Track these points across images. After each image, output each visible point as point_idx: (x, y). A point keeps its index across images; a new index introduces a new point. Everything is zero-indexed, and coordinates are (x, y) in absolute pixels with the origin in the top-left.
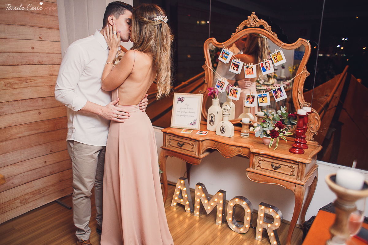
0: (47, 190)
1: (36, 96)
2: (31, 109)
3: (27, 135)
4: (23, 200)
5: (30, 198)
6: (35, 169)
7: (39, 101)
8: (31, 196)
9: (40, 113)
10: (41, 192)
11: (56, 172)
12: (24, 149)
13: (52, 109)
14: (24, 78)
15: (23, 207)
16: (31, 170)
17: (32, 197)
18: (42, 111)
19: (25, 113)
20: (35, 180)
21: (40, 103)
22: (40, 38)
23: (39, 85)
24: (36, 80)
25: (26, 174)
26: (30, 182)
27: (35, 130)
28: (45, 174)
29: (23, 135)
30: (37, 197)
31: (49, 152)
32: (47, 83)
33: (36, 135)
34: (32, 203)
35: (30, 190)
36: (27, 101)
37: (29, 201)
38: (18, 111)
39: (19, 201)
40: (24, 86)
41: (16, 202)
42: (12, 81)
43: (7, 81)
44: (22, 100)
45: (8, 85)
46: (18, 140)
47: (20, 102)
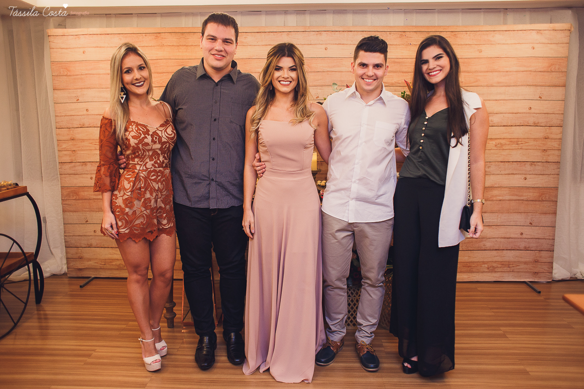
0: (517, 266)
1: (525, 159)
2: (516, 173)
3: (507, 199)
4: (491, 267)
5: (498, 267)
6: (509, 238)
7: (526, 165)
9: (525, 179)
10: (511, 266)
11: (532, 249)
12: (502, 213)
13: (541, 176)
14: (516, 140)
15: (489, 274)
16: (505, 238)
17: (501, 267)
18: (528, 177)
19: (509, 175)
20: (507, 250)
21: (528, 167)
22: (540, 97)
23: (530, 148)
24: (528, 142)
25: (499, 240)
26: (501, 250)
27: (517, 195)
28: (519, 248)
29: (504, 198)
30: (506, 269)
31: (528, 224)
32: (539, 146)
33: (517, 201)
34: (499, 273)
36: (514, 163)
37: (496, 270)
38: (503, 172)
39: (486, 266)
40: (514, 148)
41: (483, 265)
42: (503, 141)
43: (498, 141)
44: (509, 162)
45: (499, 146)
46: (497, 202)
47: (507, 164)
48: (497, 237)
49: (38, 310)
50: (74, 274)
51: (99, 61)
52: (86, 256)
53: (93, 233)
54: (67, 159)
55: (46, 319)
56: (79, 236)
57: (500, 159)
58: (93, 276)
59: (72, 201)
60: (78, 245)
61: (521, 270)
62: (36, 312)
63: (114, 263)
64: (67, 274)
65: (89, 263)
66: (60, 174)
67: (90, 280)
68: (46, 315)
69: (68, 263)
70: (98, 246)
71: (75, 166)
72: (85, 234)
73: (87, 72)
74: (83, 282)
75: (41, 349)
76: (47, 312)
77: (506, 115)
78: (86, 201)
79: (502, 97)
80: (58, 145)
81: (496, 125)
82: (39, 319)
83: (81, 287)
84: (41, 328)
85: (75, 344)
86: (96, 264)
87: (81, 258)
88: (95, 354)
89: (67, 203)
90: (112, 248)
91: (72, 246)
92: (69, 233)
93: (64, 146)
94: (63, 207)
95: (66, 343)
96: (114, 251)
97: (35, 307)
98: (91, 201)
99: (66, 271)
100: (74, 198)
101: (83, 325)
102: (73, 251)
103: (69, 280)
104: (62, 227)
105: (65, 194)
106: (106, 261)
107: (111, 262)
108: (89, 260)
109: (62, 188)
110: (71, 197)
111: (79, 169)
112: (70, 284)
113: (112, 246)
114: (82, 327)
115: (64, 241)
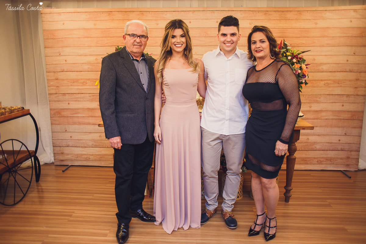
0: (336, 160)
1: (343, 93)
2: (337, 102)
3: (331, 118)
4: (319, 161)
5: (323, 161)
6: (332, 143)
7: (344, 97)
8: (325, 160)
9: (343, 106)
10: (332, 160)
11: (346, 150)
12: (327, 127)
13: (353, 104)
14: (337, 81)
15: (318, 165)
16: (329, 143)
18: (344, 104)
19: (333, 103)
20: (329, 150)
22: (354, 53)
23: (346, 86)
24: (345, 82)
25: (325, 144)
26: (326, 150)
27: (337, 116)
28: (338, 149)
29: (329, 118)
30: (329, 162)
31: (344, 134)
32: (353, 85)
33: (337, 120)
34: (324, 165)
35: (324, 156)
36: (336, 96)
37: (322, 163)
38: (329, 101)
39: (316, 160)
40: (336, 86)
41: (315, 160)
42: (329, 82)
43: (326, 82)
44: (333, 95)
45: (326, 84)
46: (325, 120)
47: (331, 96)
48: (324, 142)
49: (37, 186)
50: (58, 163)
51: (73, 30)
52: (66, 152)
53: (70, 138)
54: (53, 92)
55: (42, 192)
56: (61, 140)
57: (327, 93)
58: (70, 165)
59: (57, 118)
60: (61, 145)
61: (338, 163)
62: (36, 187)
63: (83, 157)
64: (54, 163)
65: (68, 156)
66: (49, 101)
67: (68, 167)
68: (42, 189)
69: (54, 156)
70: (73, 146)
71: (58, 96)
72: (65, 138)
73: (65, 37)
74: (64, 168)
75: (41, 211)
76: (43, 188)
77: (332, 65)
78: (65, 118)
79: (330, 53)
80: (48, 83)
81: (325, 71)
82: (38, 191)
83: (63, 171)
84: (40, 197)
85: (62, 208)
86: (72, 157)
87: (62, 153)
88: (74, 214)
89: (54, 119)
90: (82, 147)
91: (57, 146)
92: (55, 138)
93: (51, 84)
94: (51, 121)
95: (56, 208)
96: (83, 149)
97: (36, 184)
98: (68, 118)
99: (54, 161)
100: (58, 116)
101: (66, 196)
102: (58, 149)
103: (55, 167)
104: (51, 134)
105: (52, 113)
106: (78, 156)
107: (81, 156)
108: (68, 154)
109: (51, 109)
110: (56, 115)
111: (61, 97)
112: (56, 169)
113: (82, 146)
114: (65, 197)
115: (52, 142)
